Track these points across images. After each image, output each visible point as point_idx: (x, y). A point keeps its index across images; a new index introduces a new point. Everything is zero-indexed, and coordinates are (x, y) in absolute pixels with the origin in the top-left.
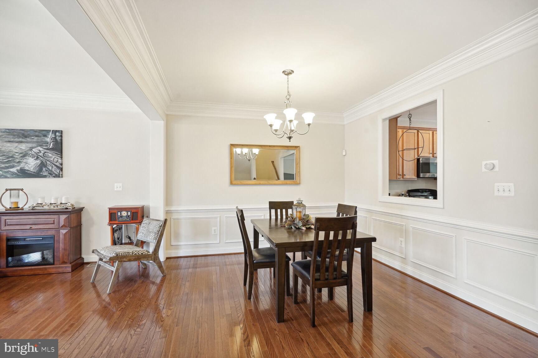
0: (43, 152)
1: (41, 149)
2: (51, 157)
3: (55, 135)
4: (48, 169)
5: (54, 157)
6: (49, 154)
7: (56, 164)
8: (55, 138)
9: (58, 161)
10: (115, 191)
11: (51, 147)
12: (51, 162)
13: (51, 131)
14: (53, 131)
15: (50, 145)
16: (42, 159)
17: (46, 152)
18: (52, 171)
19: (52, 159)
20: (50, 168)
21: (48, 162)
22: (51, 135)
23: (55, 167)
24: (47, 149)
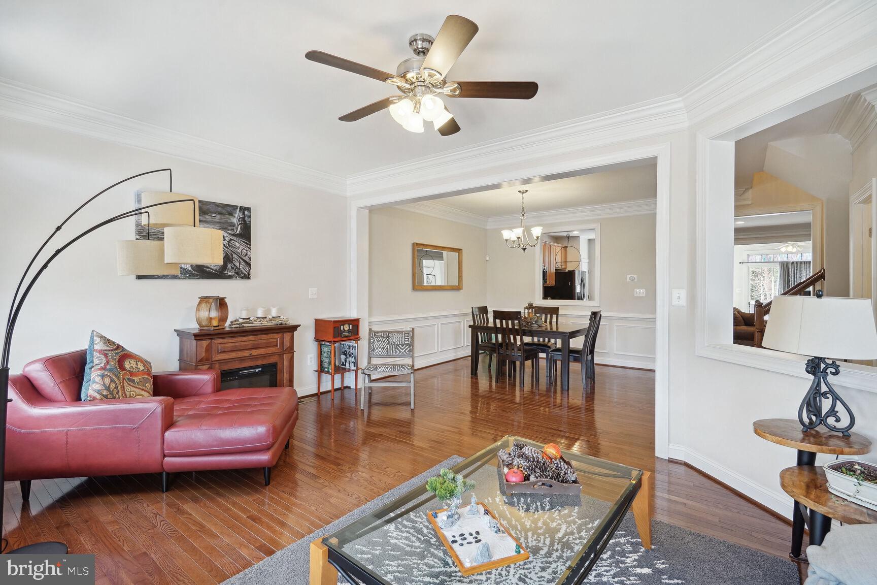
0: (227, 239)
1: (226, 235)
2: (239, 248)
3: (244, 214)
4: (234, 265)
5: (242, 247)
6: (237, 243)
7: (245, 258)
8: (243, 219)
9: (247, 254)
10: (311, 299)
11: (238, 232)
12: (238, 256)
13: (239, 207)
14: (241, 207)
15: (237, 229)
16: (226, 249)
17: (231, 240)
18: (239, 269)
19: (239, 251)
20: (238, 264)
21: (235, 256)
22: (238, 214)
23: (243, 263)
24: (233, 235)
